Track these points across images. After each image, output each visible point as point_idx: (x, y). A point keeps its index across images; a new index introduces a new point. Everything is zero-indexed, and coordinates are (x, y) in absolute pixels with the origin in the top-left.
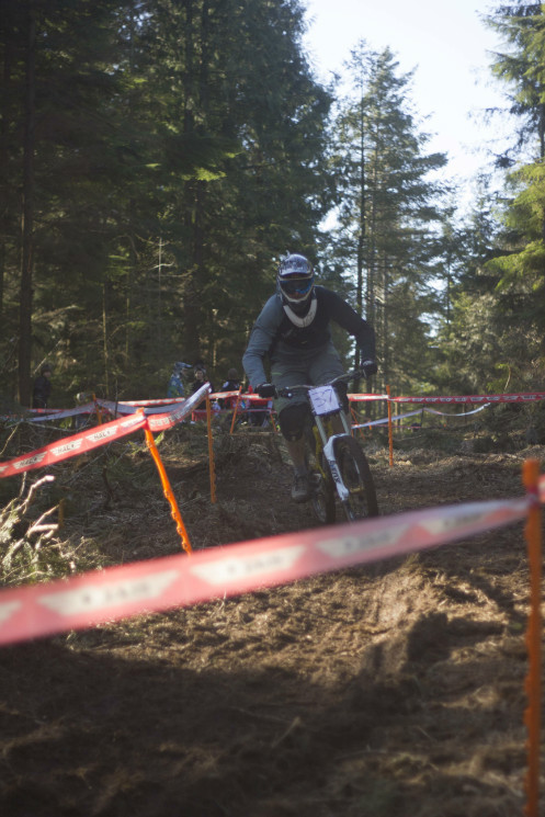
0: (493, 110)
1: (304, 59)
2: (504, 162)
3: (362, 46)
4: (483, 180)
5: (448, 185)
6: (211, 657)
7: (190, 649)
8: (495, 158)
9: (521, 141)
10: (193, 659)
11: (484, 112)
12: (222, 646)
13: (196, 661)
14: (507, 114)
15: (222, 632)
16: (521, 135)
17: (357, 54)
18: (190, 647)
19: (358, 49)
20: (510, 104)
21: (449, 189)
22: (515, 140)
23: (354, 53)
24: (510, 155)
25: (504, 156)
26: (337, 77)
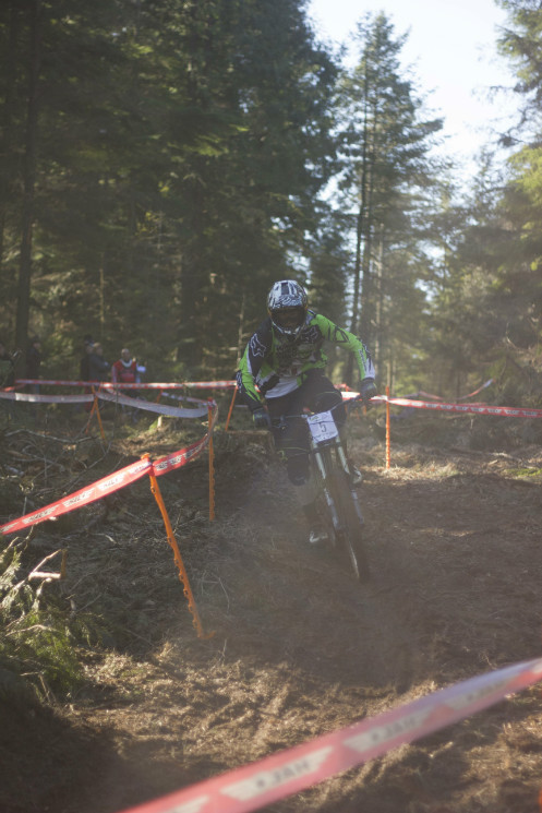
0: (497, 88)
1: (310, 28)
2: (507, 141)
3: (367, 18)
4: (486, 158)
5: (449, 161)
6: (212, 725)
7: (190, 713)
8: (498, 137)
9: (524, 120)
10: (193, 726)
11: (488, 90)
12: (223, 711)
13: (196, 729)
14: (511, 92)
15: (222, 691)
16: (524, 113)
17: (363, 26)
18: (190, 710)
19: (364, 21)
20: (514, 82)
21: (450, 165)
22: (518, 119)
23: (359, 25)
24: (513, 134)
25: (507, 135)
26: (343, 48)
